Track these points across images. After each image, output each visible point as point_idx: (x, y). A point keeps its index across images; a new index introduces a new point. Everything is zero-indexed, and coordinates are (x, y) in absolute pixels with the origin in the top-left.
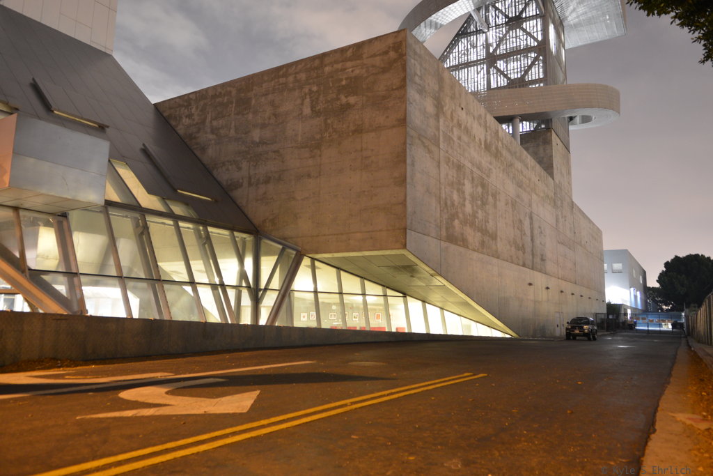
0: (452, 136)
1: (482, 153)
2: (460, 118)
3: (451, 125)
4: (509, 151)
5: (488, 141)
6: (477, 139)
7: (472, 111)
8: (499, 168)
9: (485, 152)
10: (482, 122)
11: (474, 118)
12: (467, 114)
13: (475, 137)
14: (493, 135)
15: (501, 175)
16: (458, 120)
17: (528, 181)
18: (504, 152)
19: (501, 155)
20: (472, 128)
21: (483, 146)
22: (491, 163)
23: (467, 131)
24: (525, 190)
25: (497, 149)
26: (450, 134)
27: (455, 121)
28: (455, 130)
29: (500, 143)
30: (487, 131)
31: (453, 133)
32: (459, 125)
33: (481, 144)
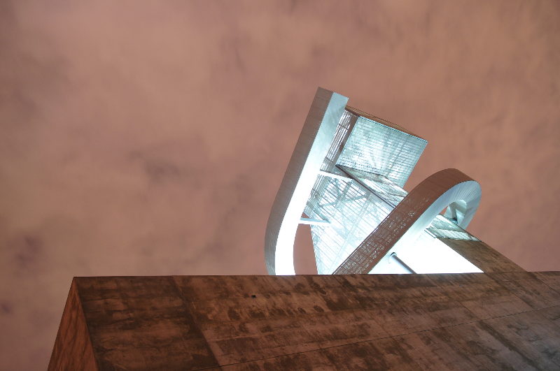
0: (247, 336)
1: (332, 317)
2: (254, 308)
3: (236, 325)
4: (384, 288)
5: (334, 300)
6: (307, 311)
7: (278, 288)
8: (381, 313)
9: (336, 314)
10: (308, 288)
11: (287, 293)
12: (268, 297)
13: (302, 311)
14: (340, 290)
15: (389, 319)
16: (251, 311)
17: (443, 297)
18: (376, 295)
19: (372, 300)
20: (289, 305)
21: (327, 310)
22: (358, 319)
23: (281, 312)
24: (447, 308)
25: (358, 298)
26: (241, 336)
27: (245, 315)
28: (248, 326)
29: (360, 290)
30: (324, 293)
31: (247, 331)
32: (257, 315)
33: (323, 310)
